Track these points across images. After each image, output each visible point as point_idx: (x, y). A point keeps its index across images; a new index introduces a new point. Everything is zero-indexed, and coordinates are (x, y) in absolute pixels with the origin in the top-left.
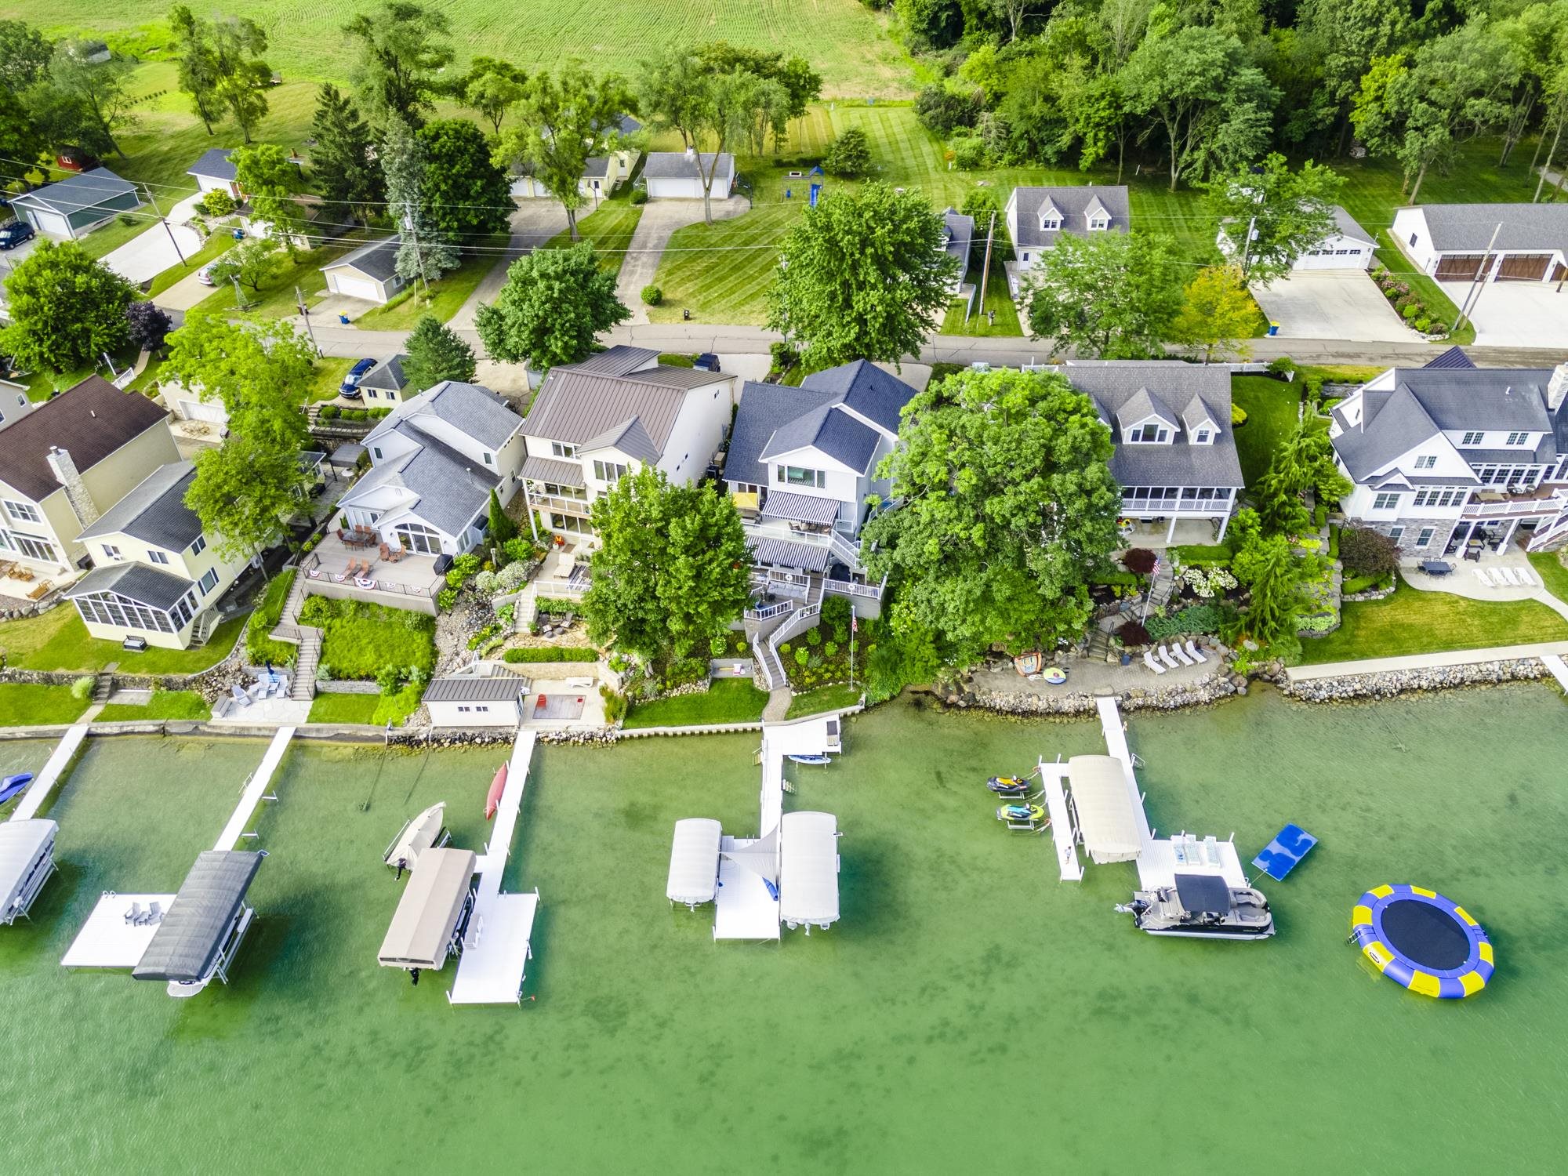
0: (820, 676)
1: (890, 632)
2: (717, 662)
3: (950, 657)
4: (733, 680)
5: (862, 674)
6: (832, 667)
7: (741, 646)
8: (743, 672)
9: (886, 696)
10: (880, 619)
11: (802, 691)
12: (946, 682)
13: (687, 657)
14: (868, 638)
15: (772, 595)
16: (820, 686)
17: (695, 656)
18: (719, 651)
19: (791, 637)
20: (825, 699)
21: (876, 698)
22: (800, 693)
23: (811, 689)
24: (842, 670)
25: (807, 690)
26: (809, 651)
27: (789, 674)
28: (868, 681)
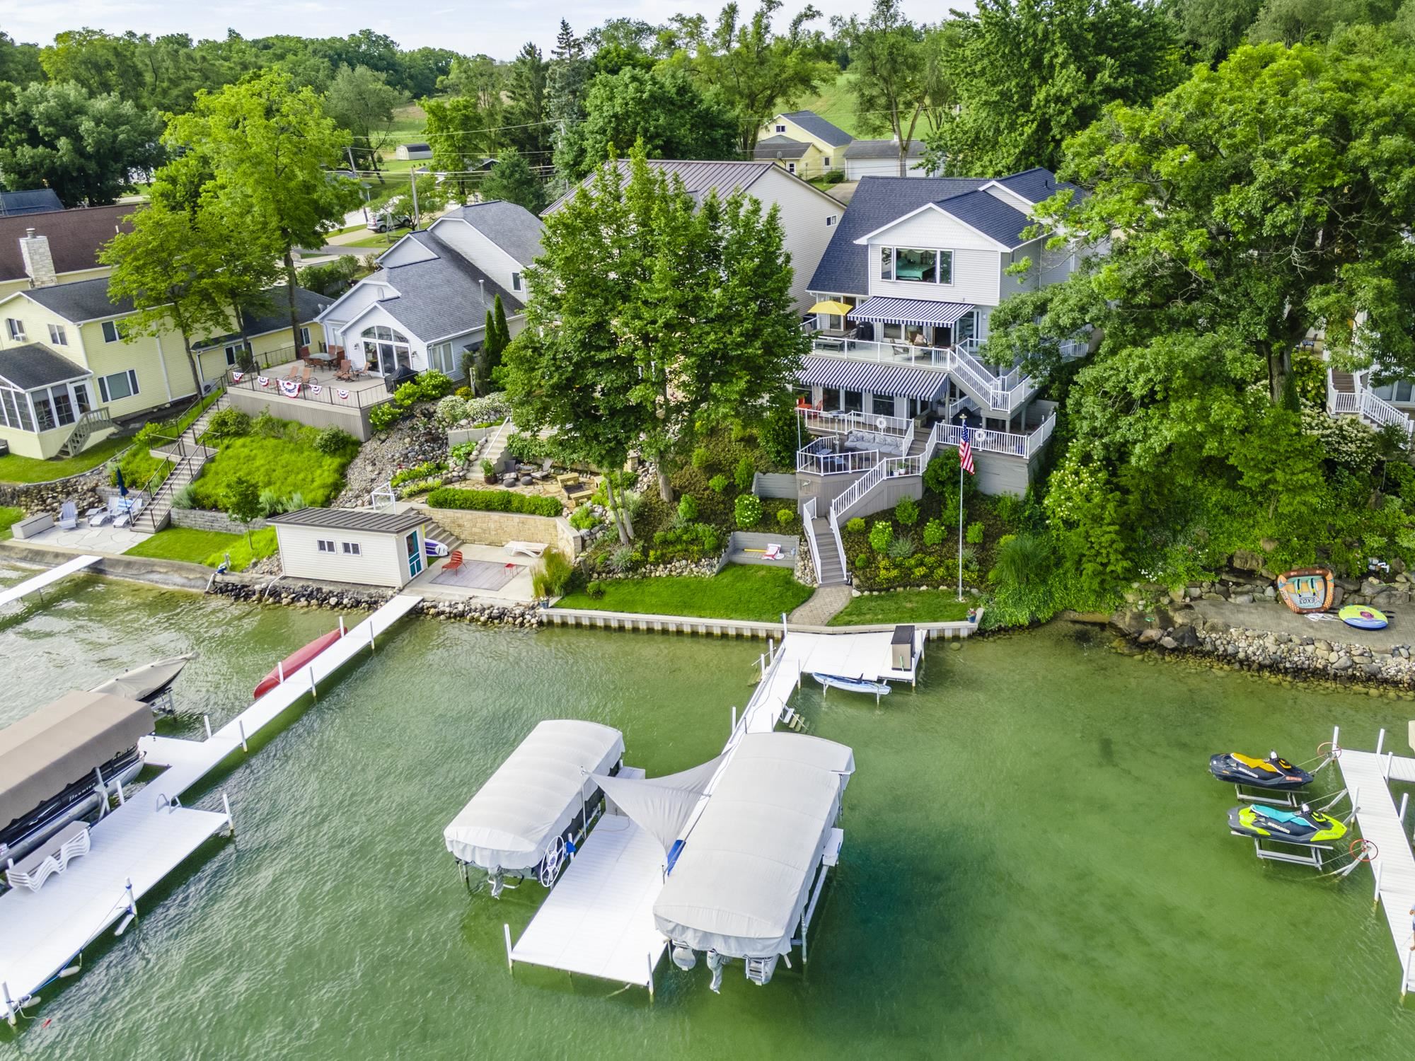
0: (908, 573)
1: (1043, 517)
2: (741, 536)
3: (1151, 567)
4: (761, 568)
5: (982, 577)
6: (930, 560)
7: (783, 515)
8: (780, 556)
9: (1023, 617)
10: (1028, 495)
11: (871, 590)
12: (1141, 608)
13: (694, 520)
14: (1003, 525)
15: (853, 450)
16: (905, 587)
17: (707, 521)
18: (748, 517)
19: (870, 512)
20: (909, 605)
21: (1004, 617)
22: (866, 593)
23: (888, 590)
24: (947, 568)
25: (880, 591)
26: (894, 531)
27: (853, 563)
28: (993, 591)
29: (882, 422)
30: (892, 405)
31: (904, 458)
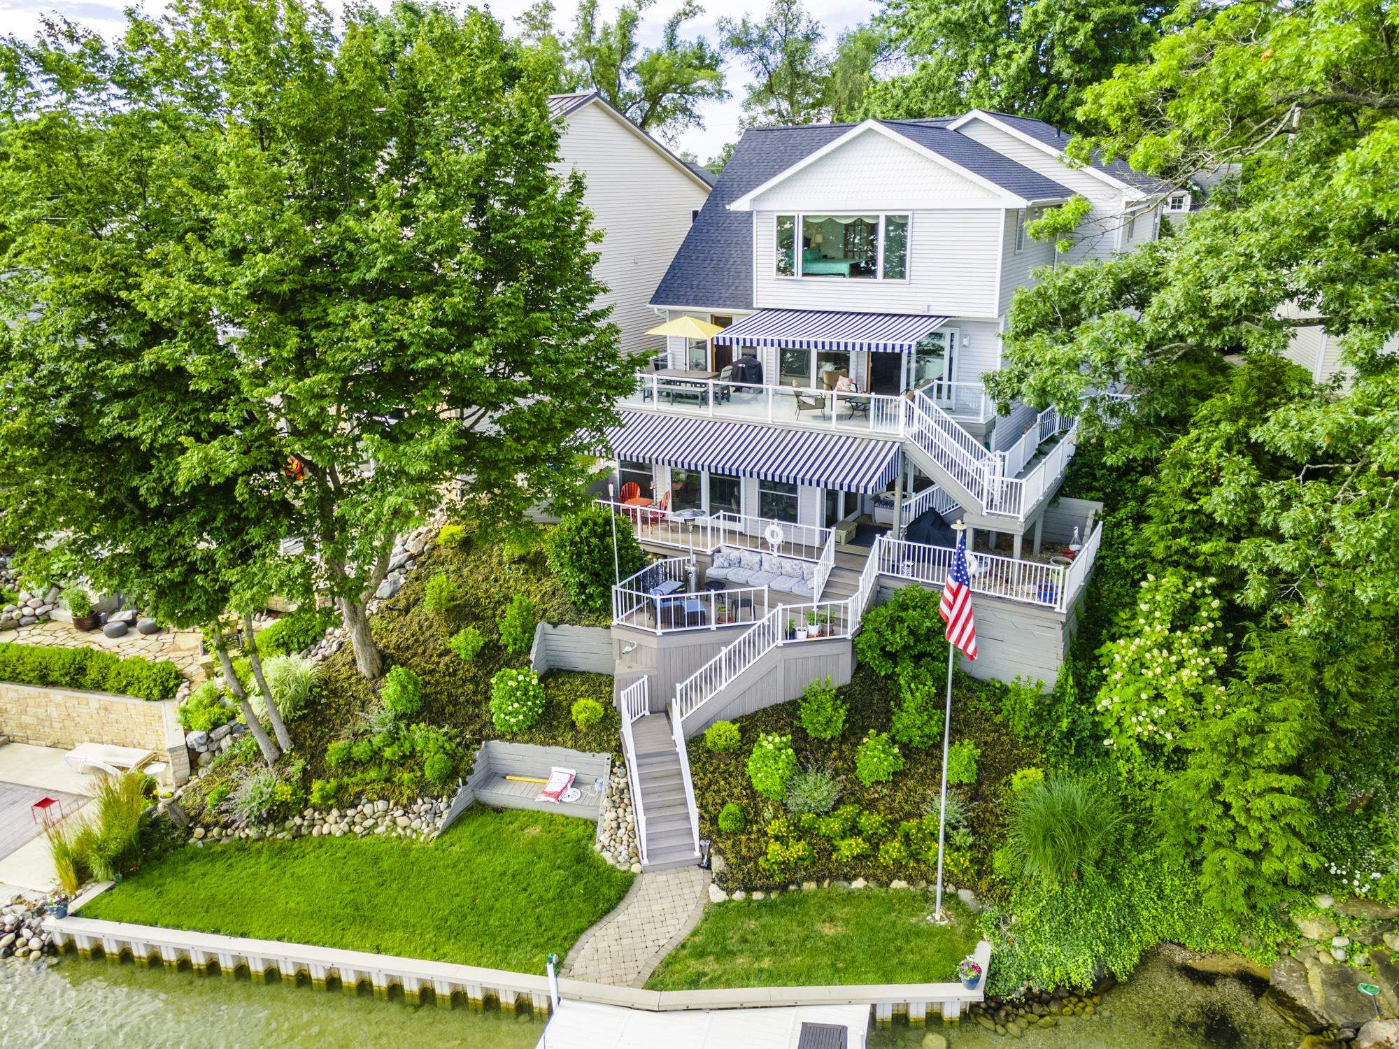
0: (825, 848)
1: (1097, 736)
2: (503, 751)
3: (1357, 858)
4: (534, 817)
5: (982, 866)
6: (870, 821)
7: (584, 709)
8: (572, 795)
9: (1081, 972)
10: (1061, 686)
11: (749, 890)
12: (1340, 955)
13: (410, 718)
14: (1014, 745)
15: (719, 584)
16: (819, 881)
17: (436, 722)
18: (513, 714)
19: (750, 708)
20: (828, 930)
21: (1036, 967)
22: (739, 896)
23: (783, 888)
24: (907, 839)
25: (767, 890)
26: (798, 751)
27: (714, 820)
28: (1005, 897)
29: (775, 531)
30: (793, 504)
31: (815, 604)
